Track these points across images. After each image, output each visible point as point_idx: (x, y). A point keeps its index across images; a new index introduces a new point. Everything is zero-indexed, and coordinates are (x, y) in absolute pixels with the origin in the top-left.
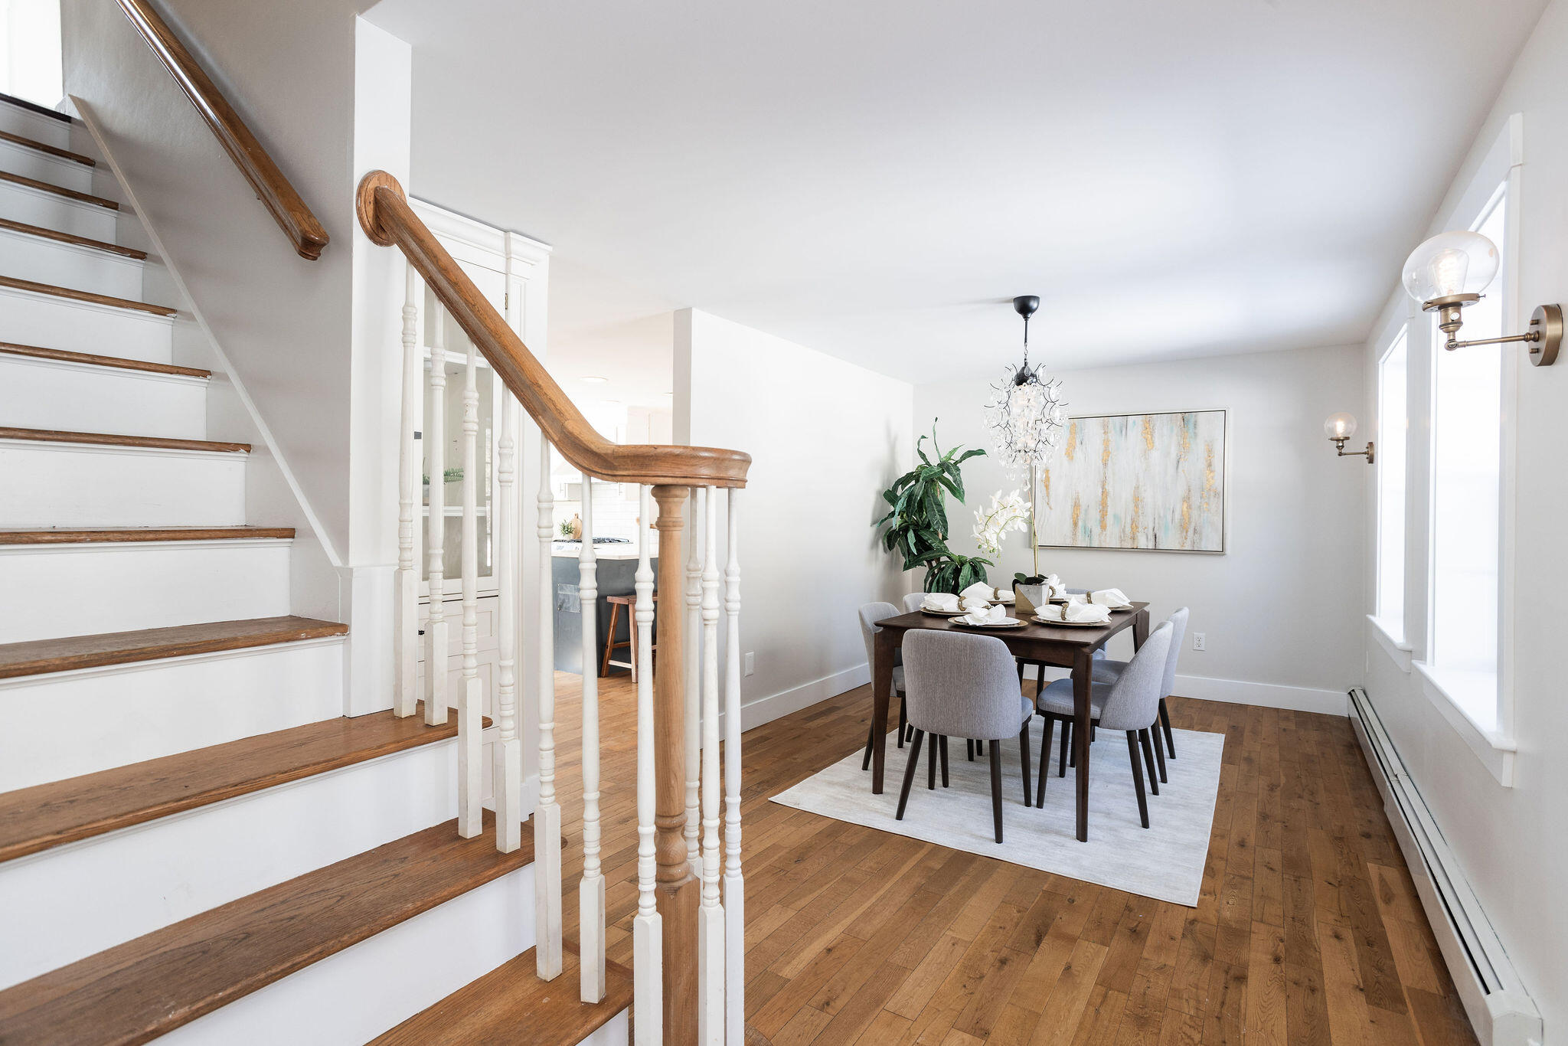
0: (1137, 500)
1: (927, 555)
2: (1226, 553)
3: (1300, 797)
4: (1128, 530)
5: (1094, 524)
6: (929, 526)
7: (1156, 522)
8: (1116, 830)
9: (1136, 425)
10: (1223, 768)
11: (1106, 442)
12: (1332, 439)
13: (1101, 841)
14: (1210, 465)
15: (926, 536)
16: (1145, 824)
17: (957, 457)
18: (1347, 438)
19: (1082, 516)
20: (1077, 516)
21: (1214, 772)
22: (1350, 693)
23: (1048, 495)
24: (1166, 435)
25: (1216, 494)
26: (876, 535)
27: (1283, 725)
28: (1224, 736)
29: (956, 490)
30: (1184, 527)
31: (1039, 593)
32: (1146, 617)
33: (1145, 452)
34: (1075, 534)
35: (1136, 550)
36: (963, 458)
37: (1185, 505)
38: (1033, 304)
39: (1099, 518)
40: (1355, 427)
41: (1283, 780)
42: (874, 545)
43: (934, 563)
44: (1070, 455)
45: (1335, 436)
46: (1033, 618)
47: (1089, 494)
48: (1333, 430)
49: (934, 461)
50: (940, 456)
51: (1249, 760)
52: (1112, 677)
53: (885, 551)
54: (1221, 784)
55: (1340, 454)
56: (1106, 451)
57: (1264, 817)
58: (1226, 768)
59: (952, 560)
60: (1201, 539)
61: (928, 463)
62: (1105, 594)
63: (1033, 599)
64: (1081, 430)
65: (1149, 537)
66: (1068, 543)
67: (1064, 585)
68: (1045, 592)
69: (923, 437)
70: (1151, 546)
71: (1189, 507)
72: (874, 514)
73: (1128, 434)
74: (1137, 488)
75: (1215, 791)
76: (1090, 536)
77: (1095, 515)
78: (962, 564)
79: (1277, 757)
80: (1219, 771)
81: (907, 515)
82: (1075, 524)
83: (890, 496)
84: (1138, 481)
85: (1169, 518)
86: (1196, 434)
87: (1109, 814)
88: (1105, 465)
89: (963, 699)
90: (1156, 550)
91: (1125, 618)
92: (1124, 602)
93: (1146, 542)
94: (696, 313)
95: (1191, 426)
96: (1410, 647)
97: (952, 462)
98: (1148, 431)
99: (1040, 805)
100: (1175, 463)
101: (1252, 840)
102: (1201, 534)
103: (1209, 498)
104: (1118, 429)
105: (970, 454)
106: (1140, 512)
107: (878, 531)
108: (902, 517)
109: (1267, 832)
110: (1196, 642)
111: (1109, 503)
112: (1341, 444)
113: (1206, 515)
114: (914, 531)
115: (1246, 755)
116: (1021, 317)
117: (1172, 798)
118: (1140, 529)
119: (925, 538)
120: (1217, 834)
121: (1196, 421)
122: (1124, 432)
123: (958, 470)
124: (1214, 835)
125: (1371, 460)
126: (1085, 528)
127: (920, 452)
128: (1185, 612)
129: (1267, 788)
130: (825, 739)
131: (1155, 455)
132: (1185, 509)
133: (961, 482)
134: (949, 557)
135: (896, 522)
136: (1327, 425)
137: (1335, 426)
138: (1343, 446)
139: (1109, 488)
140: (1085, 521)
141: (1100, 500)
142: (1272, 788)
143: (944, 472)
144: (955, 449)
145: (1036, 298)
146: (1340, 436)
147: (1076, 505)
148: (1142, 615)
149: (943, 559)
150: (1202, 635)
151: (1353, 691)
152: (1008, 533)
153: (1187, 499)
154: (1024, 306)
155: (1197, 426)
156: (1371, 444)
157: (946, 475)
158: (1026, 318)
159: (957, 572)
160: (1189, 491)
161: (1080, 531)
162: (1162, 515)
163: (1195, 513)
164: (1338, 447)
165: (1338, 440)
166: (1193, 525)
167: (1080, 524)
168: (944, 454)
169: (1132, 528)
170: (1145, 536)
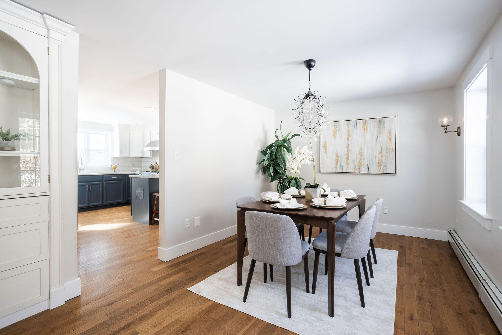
0: (361, 154)
1: (278, 176)
2: (397, 174)
3: (435, 286)
4: (357, 165)
5: (344, 164)
6: (279, 165)
7: (369, 162)
8: (348, 309)
9: (361, 122)
10: (398, 269)
11: (349, 131)
12: (442, 126)
13: (341, 316)
14: (390, 139)
15: (277, 168)
16: (363, 305)
17: (289, 137)
18: (448, 125)
19: (339, 160)
20: (337, 160)
21: (395, 271)
22: (449, 232)
23: (326, 152)
24: (372, 127)
25: (392, 150)
26: (258, 168)
27: (421, 245)
28: (397, 251)
29: (289, 150)
30: (379, 164)
31: (316, 192)
32: (364, 201)
33: (364, 134)
34: (336, 167)
35: (360, 173)
36: (292, 137)
37: (380, 155)
38: (313, 64)
39: (346, 161)
40: (452, 120)
41: (426, 276)
42: (258, 172)
43: (281, 179)
44: (334, 136)
45: (443, 125)
46: (311, 204)
47: (342, 152)
48: (442, 122)
49: (281, 139)
50: (283, 137)
51: (409, 264)
52: (348, 229)
53: (263, 175)
54: (398, 278)
55: (445, 132)
56: (349, 134)
57: (420, 299)
58: (400, 269)
59: (288, 178)
60: (386, 169)
61: (279, 140)
62: (345, 192)
63: (313, 195)
64: (339, 126)
65: (366, 168)
66: (334, 171)
67: (330, 188)
68: (319, 191)
69: (277, 130)
70: (366, 172)
71: (382, 156)
72: (257, 160)
73: (357, 127)
74: (361, 148)
75: (395, 283)
76: (342, 168)
77: (344, 160)
78: (292, 179)
79: (421, 262)
80: (397, 271)
81: (270, 160)
82: (337, 163)
83: (264, 153)
84: (361, 146)
85: (374, 161)
86: (384, 127)
87: (346, 298)
88: (348, 139)
89: (271, 246)
90: (369, 174)
91: (354, 203)
92: (354, 195)
93: (364, 170)
94: (167, 71)
95: (382, 123)
96: (491, 218)
97: (288, 139)
98: (365, 126)
99: (313, 292)
100: (376, 138)
101: (416, 316)
102: (386, 166)
103: (390, 152)
104: (353, 125)
105: (294, 136)
106: (362, 158)
107: (259, 167)
108: (268, 161)
109: (423, 309)
110: (385, 210)
111: (350, 155)
112: (446, 128)
113: (388, 159)
114: (273, 167)
115: (407, 261)
116: (307, 69)
117: (376, 287)
118: (362, 165)
119: (277, 169)
120: (399, 311)
121: (384, 121)
122: (355, 127)
123: (290, 142)
124: (397, 312)
125: (459, 134)
126: (340, 165)
127: (276, 136)
128: (381, 200)
129: (419, 281)
130: (228, 254)
131: (368, 135)
132: (380, 157)
133: (291, 147)
134: (286, 177)
135: (266, 163)
136: (439, 121)
137: (443, 120)
138: (446, 129)
139: (350, 149)
140: (340, 163)
141: (346, 153)
142: (422, 280)
143: (284, 143)
144: (289, 134)
145: (314, 61)
146: (445, 124)
147: (337, 156)
148: (362, 200)
149: (285, 177)
150: (387, 207)
151: (450, 231)
152: (302, 165)
153: (381, 153)
154: (309, 64)
155: (385, 123)
156: (459, 128)
157: (285, 144)
158: (310, 70)
159: (290, 182)
160: (382, 149)
161: (338, 166)
162: (371, 159)
163: (384, 159)
164: (444, 129)
165: (444, 126)
166: (383, 163)
167: (339, 163)
168: (285, 136)
169: (359, 165)
170: (364, 168)
